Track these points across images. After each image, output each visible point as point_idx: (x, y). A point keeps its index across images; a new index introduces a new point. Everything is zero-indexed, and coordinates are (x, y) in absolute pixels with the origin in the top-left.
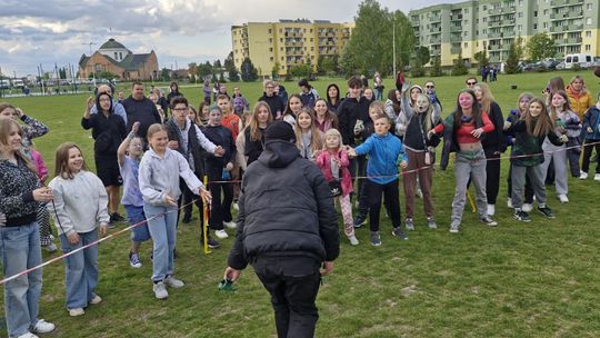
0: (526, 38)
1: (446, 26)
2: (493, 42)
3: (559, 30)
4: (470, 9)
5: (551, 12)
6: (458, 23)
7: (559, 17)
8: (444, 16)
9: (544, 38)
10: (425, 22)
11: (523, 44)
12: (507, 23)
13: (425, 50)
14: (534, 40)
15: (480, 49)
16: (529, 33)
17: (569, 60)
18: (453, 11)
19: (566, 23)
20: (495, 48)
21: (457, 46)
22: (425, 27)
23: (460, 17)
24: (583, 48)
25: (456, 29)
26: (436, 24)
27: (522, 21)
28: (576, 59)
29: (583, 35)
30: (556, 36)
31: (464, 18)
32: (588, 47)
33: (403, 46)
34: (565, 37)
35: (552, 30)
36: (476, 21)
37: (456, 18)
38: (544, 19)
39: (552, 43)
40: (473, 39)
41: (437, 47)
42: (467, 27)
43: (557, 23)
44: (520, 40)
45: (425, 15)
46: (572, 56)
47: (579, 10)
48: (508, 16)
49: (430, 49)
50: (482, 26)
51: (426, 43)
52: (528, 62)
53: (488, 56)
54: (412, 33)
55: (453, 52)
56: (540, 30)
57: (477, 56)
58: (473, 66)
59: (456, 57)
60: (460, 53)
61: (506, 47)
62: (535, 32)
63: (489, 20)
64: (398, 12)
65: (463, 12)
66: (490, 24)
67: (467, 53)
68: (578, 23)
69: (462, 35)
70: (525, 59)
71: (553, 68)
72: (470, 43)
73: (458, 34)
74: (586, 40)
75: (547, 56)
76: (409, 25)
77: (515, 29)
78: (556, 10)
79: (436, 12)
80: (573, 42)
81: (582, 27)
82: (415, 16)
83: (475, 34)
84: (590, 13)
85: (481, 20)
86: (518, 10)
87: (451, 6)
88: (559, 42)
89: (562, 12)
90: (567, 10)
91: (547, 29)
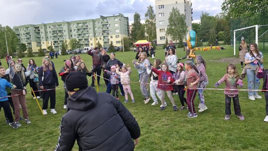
0: (68, 41)
1: (33, 35)
2: (55, 42)
3: (80, 37)
4: (43, 27)
5: (77, 30)
6: (38, 33)
7: (80, 33)
8: (31, 30)
9: (76, 41)
10: (22, 32)
11: (68, 43)
12: (60, 34)
13: (24, 45)
14: (72, 41)
15: (50, 45)
16: (69, 38)
17: (85, 50)
18: (35, 28)
19: (83, 35)
20: (56, 44)
21: (39, 44)
22: (22, 34)
23: (39, 30)
24: (90, 45)
25: (38, 36)
26: (28, 33)
27: (66, 33)
28: (88, 49)
29: (89, 40)
30: (80, 40)
31: (41, 31)
32: (92, 44)
33: (12, 43)
34: (83, 40)
35: (78, 37)
36: (46, 33)
37: (37, 31)
38: (74, 33)
39: (78, 43)
40: (46, 40)
41: (30, 44)
42: (43, 35)
43: (79, 35)
44: (66, 41)
45: (22, 29)
46: (86, 48)
47: (86, 30)
48: (60, 31)
49: (26, 44)
50: (49, 35)
51: (24, 42)
52: (71, 50)
53: (53, 48)
54: (16, 37)
55: (37, 46)
56: (74, 37)
57: (49, 48)
58: (48, 52)
59: (39, 48)
60: (41, 46)
61: (61, 44)
62: (71, 38)
63: (52, 32)
64: (7, 27)
65: (40, 28)
66: (53, 34)
67: (44, 46)
68: (87, 35)
69: (41, 38)
70: (69, 49)
71: (80, 52)
72: (45, 42)
73: (39, 38)
74: (91, 42)
75: (77, 48)
76: (14, 33)
77: (64, 37)
78: (79, 30)
79: (27, 28)
80: (86, 42)
81: (88, 37)
82: (17, 29)
83: (47, 38)
84: (91, 31)
85: (48, 32)
86: (64, 29)
87: (34, 25)
88: (81, 42)
89: (81, 31)
90: (82, 30)
91: (76, 37)
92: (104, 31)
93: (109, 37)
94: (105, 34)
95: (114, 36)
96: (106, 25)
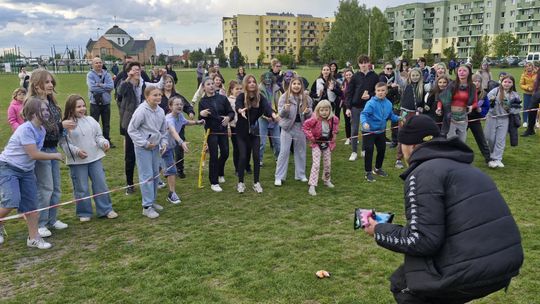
0: (492, 37)
1: (419, 23)
2: (462, 39)
3: (523, 30)
4: (442, 8)
5: (517, 13)
6: (430, 21)
7: (524, 18)
8: (418, 13)
9: (510, 37)
10: (399, 19)
11: (490, 42)
12: (475, 22)
13: (398, 45)
14: (501, 38)
15: (449, 45)
16: (496, 32)
17: (530, 58)
18: (426, 10)
19: (531, 24)
20: (463, 45)
21: (428, 42)
22: (399, 24)
23: (433, 15)
25: (428, 26)
26: (409, 21)
27: (490, 21)
28: (537, 57)
30: (520, 36)
31: (436, 16)
33: (378, 40)
34: (530, 36)
35: (517, 30)
36: (446, 19)
37: (428, 16)
38: (510, 20)
39: (516, 42)
40: (444, 36)
41: (409, 42)
42: (438, 25)
43: (522, 24)
44: (487, 38)
45: (400, 12)
46: (533, 54)
48: (477, 16)
49: (403, 44)
50: (452, 24)
51: (400, 38)
52: (493, 58)
53: (456, 51)
54: (387, 29)
55: (424, 47)
56: (506, 29)
57: (446, 51)
59: (426, 51)
60: (430, 47)
61: (473, 44)
62: (501, 31)
63: (459, 18)
64: (375, 9)
65: (435, 11)
66: (460, 22)
67: (437, 49)
69: (434, 32)
70: (491, 55)
71: (515, 65)
72: (440, 39)
73: (429, 31)
75: (511, 54)
76: (385, 21)
77: (483, 28)
78: (522, 11)
79: (410, 10)
80: (536, 42)
82: (391, 13)
83: (446, 31)
85: (451, 19)
86: (487, 11)
88: (524, 42)
89: (528, 14)
90: (532, 12)
91: (513, 29)
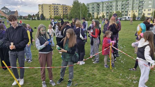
1: (96, 8)
2: (107, 13)
3: (123, 10)
4: (102, 4)
6: (99, 7)
7: (123, 7)
8: (95, 5)
9: (119, 12)
12: (110, 8)
13: (90, 14)
16: (116, 11)
17: (124, 18)
18: (98, 4)
19: (125, 9)
20: (107, 14)
21: (98, 13)
22: (90, 8)
23: (99, 6)
24: (128, 15)
26: (93, 7)
27: (114, 8)
28: (126, 18)
29: (129, 12)
30: (122, 12)
31: (100, 6)
32: (130, 15)
34: (124, 12)
35: (121, 10)
36: (103, 7)
37: (98, 6)
38: (119, 7)
39: (121, 13)
40: (102, 12)
41: (93, 13)
42: (101, 8)
43: (122, 8)
44: (113, 12)
45: (90, 5)
47: (127, 5)
48: (111, 6)
51: (91, 12)
53: (105, 16)
54: (87, 9)
55: (97, 15)
56: (118, 10)
62: (117, 10)
63: (106, 7)
64: (83, 4)
65: (100, 5)
66: (106, 8)
67: (101, 15)
68: (127, 9)
69: (100, 10)
72: (101, 13)
73: (99, 10)
74: (129, 13)
75: (120, 17)
76: (86, 7)
77: (112, 10)
78: (122, 5)
79: (93, 4)
80: (126, 14)
81: (128, 10)
82: (88, 5)
83: (103, 10)
84: (131, 6)
85: (104, 7)
86: (113, 5)
87: (97, 3)
88: (123, 13)
89: (124, 6)
90: (125, 5)
91: (120, 10)
92: (140, 6)
93: (143, 10)
94: (140, 8)
95: (147, 10)
96: (142, 2)
